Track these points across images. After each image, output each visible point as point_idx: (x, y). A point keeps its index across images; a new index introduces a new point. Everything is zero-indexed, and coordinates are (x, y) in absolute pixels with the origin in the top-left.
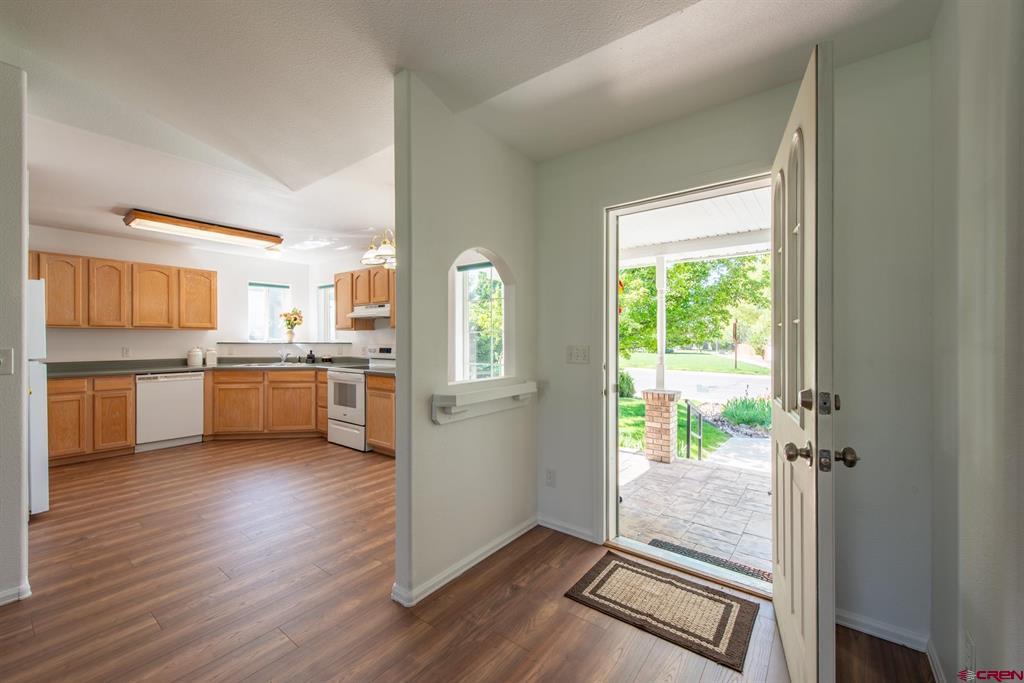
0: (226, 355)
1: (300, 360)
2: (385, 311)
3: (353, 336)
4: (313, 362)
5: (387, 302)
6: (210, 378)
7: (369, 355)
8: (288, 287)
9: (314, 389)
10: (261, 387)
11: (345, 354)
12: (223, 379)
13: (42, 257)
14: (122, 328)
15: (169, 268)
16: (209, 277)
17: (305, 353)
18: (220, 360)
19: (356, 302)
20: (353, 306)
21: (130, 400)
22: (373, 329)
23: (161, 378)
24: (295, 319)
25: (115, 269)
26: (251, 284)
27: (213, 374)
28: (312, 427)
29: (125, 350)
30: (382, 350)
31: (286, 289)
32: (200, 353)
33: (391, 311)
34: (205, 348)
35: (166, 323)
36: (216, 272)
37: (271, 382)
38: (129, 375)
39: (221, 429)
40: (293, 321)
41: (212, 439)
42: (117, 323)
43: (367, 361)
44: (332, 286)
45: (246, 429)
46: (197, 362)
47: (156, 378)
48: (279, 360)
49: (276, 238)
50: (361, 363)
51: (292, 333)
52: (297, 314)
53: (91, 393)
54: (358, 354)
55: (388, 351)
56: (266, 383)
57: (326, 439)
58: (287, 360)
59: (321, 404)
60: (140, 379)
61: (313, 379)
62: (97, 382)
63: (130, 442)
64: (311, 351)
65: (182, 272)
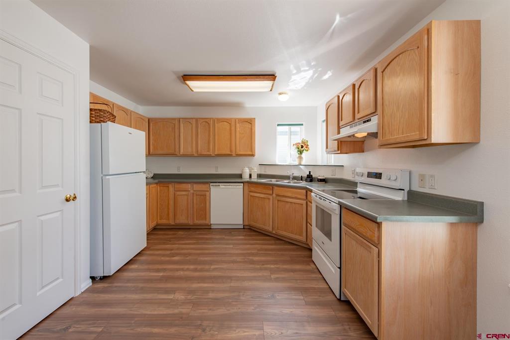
0: (263, 173)
1: (302, 179)
2: (372, 126)
3: (344, 159)
4: (311, 181)
5: (374, 113)
6: (246, 187)
7: (358, 179)
8: (302, 125)
9: (305, 206)
10: (271, 197)
11: (338, 176)
12: (253, 189)
14: (209, 156)
15: (230, 119)
16: (250, 122)
17: (305, 174)
18: (260, 176)
19: (341, 123)
20: (339, 128)
21: (208, 198)
22: (363, 152)
23: (222, 186)
24: (302, 147)
26: (278, 125)
27: (248, 186)
29: (217, 168)
30: (370, 175)
31: (301, 126)
32: (248, 171)
33: (378, 124)
34: (250, 169)
35: (229, 153)
36: (255, 118)
37: (277, 195)
38: (207, 183)
39: (253, 223)
41: (249, 227)
42: (208, 153)
43: (355, 184)
45: (264, 227)
46: (246, 177)
47: (219, 185)
48: (287, 178)
50: (350, 187)
51: (300, 158)
52: (304, 143)
53: (192, 191)
54: (347, 176)
55: (378, 176)
56: (274, 195)
57: (311, 258)
58: (295, 178)
59: (309, 221)
60: (212, 185)
61: (305, 197)
62: (195, 186)
63: (207, 222)
64: (310, 172)
65: (237, 120)
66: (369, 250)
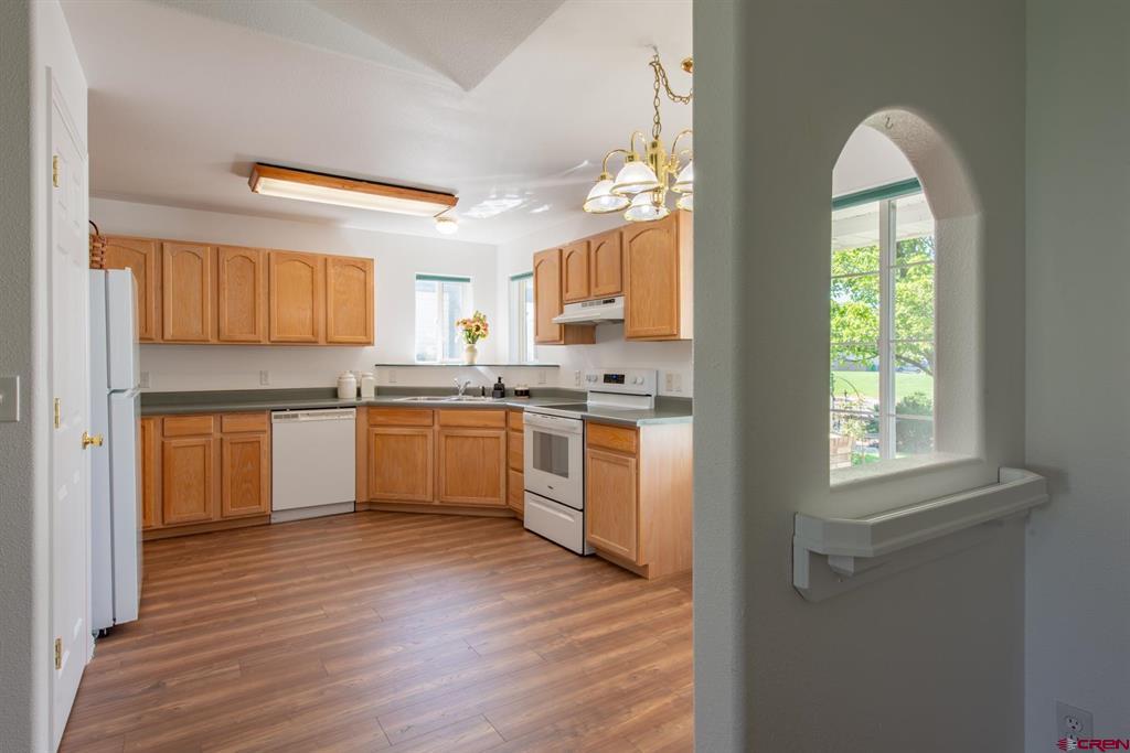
0: (387, 383)
1: (483, 393)
2: (616, 310)
3: (559, 354)
4: (503, 395)
5: (619, 293)
6: (364, 418)
7: (586, 386)
8: (468, 280)
9: (503, 438)
10: (429, 432)
11: (549, 384)
12: (380, 419)
13: (167, 248)
14: (256, 344)
15: (314, 257)
16: (363, 267)
17: (491, 383)
18: (379, 391)
19: (567, 296)
20: (562, 304)
21: (265, 448)
22: (594, 343)
23: (303, 416)
24: (478, 329)
25: (249, 260)
26: (419, 277)
27: (368, 412)
28: (500, 500)
29: (263, 375)
30: (608, 379)
31: (464, 283)
32: (354, 380)
33: (625, 309)
34: (359, 374)
35: (309, 336)
36: (373, 260)
37: (444, 426)
38: (262, 411)
39: (378, 495)
40: (475, 330)
41: (366, 507)
42: (251, 337)
43: (583, 396)
44: (529, 275)
45: (410, 497)
46: (349, 394)
47: (296, 416)
48: (454, 392)
49: (447, 197)
50: (574, 400)
51: (472, 351)
52: (479, 320)
53: (218, 435)
54: (566, 382)
55: (619, 379)
56: (436, 427)
57: (521, 522)
58: (467, 392)
59: (513, 467)
60: (276, 417)
61: (503, 425)
62: (226, 420)
63: (264, 508)
64: (500, 379)
65: (330, 261)
66: (625, 465)
